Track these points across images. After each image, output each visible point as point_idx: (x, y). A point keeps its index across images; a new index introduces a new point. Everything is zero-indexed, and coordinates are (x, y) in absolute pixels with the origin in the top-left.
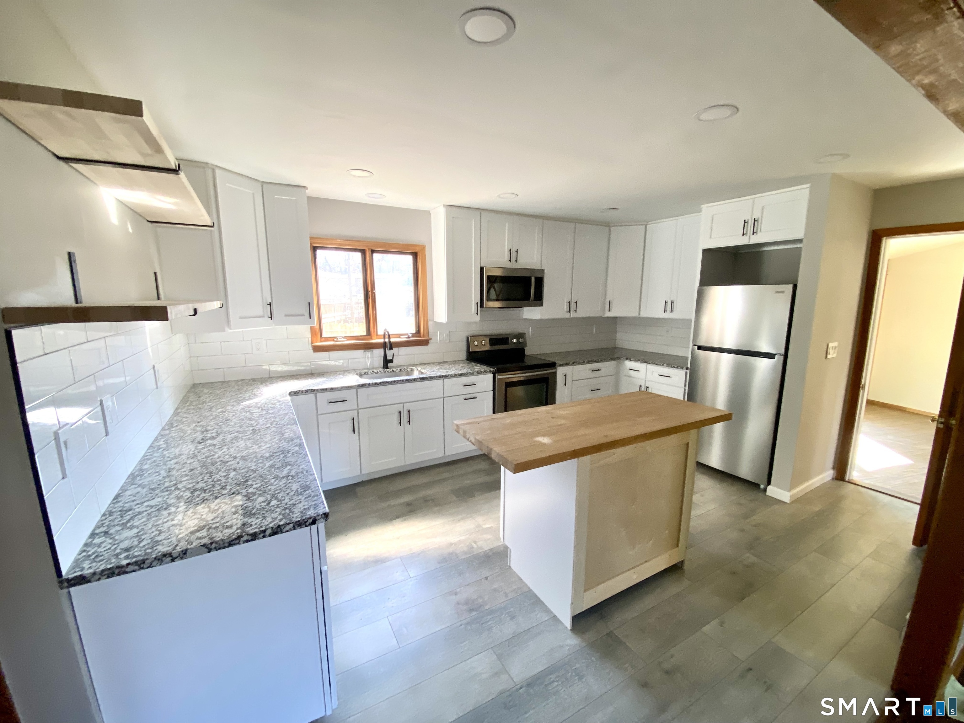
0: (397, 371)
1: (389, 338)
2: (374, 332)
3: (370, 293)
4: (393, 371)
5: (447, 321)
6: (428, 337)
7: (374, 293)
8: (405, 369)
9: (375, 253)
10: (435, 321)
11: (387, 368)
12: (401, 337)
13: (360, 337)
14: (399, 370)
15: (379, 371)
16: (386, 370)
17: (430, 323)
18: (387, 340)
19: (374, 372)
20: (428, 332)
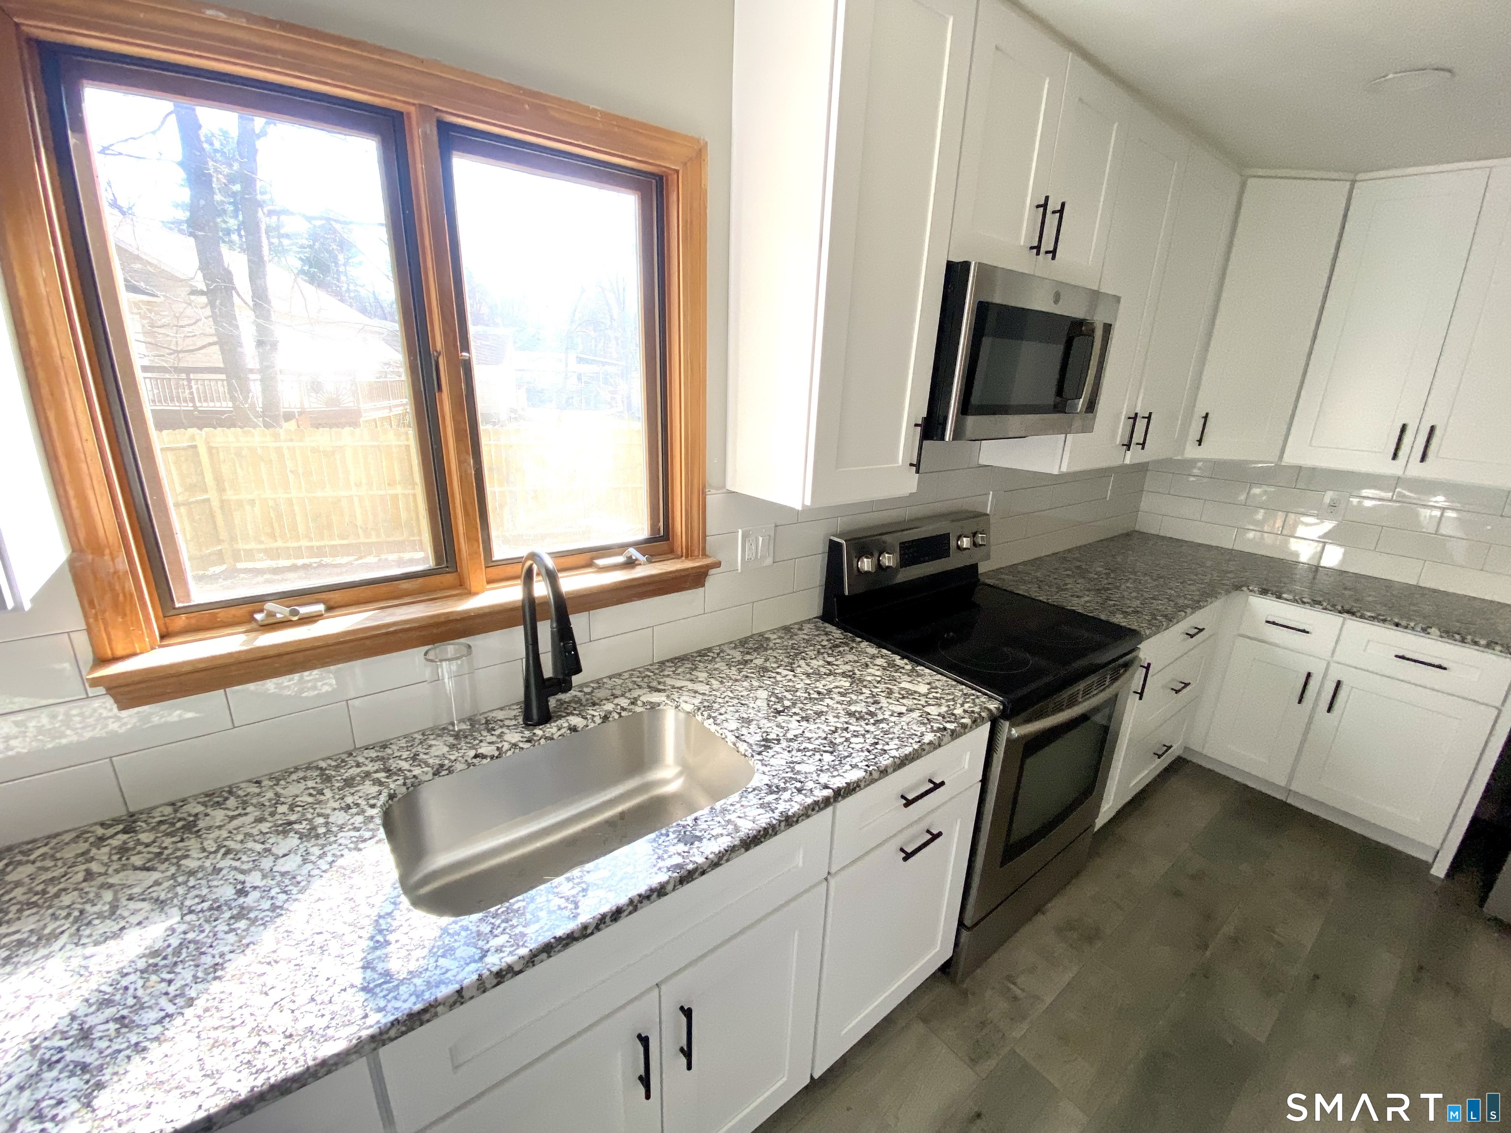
0: (592, 725)
1: (552, 577)
2: (474, 554)
3: (442, 362)
4: (573, 729)
5: (808, 502)
6: (704, 555)
7: (467, 366)
8: (623, 709)
9: (458, 150)
10: (730, 487)
11: (546, 718)
12: (601, 562)
13: (405, 585)
14: (598, 720)
15: (506, 746)
16: (538, 732)
17: (713, 500)
18: (541, 589)
19: (484, 757)
20: (705, 536)
